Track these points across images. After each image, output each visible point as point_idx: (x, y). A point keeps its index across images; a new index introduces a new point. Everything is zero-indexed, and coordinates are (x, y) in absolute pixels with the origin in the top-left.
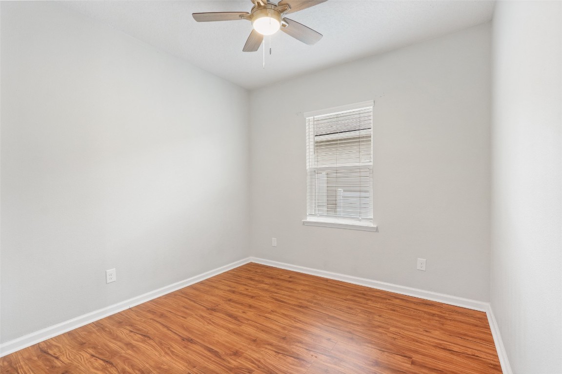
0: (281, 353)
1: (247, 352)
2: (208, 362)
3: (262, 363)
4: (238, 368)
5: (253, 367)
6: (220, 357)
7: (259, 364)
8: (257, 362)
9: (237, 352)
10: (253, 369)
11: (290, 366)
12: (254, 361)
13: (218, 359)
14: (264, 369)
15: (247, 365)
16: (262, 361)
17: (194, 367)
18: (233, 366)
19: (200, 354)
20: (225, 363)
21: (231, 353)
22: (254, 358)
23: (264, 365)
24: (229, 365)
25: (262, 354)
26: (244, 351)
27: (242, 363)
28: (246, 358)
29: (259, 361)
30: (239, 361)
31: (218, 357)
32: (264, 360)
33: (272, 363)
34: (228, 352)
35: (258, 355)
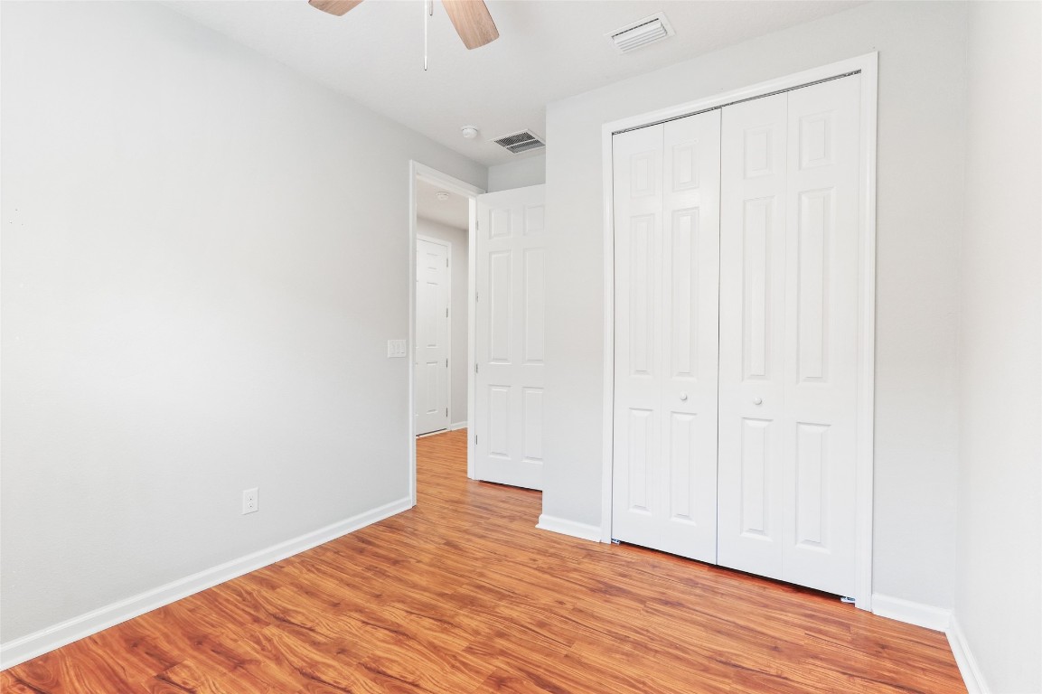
0: (410, 683)
1: (478, 685)
2: (549, 665)
3: (449, 663)
4: (491, 655)
5: (465, 657)
6: (530, 675)
7: (453, 662)
8: (458, 664)
9: (499, 686)
10: (464, 654)
11: (398, 659)
12: (462, 668)
13: (531, 670)
14: (446, 654)
15: (475, 659)
16: (448, 668)
17: (566, 656)
18: (500, 658)
19: (570, 680)
20: (516, 663)
21: (509, 684)
22: (463, 672)
23: (444, 660)
24: (509, 661)
25: (447, 681)
26: (485, 687)
27: (485, 664)
28: (478, 672)
29: (453, 666)
30: (491, 667)
31: (533, 674)
32: (443, 669)
33: (430, 664)
34: (517, 686)
35: (455, 679)
